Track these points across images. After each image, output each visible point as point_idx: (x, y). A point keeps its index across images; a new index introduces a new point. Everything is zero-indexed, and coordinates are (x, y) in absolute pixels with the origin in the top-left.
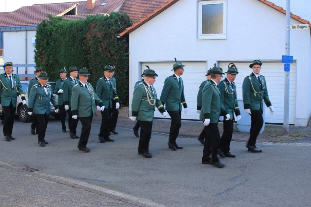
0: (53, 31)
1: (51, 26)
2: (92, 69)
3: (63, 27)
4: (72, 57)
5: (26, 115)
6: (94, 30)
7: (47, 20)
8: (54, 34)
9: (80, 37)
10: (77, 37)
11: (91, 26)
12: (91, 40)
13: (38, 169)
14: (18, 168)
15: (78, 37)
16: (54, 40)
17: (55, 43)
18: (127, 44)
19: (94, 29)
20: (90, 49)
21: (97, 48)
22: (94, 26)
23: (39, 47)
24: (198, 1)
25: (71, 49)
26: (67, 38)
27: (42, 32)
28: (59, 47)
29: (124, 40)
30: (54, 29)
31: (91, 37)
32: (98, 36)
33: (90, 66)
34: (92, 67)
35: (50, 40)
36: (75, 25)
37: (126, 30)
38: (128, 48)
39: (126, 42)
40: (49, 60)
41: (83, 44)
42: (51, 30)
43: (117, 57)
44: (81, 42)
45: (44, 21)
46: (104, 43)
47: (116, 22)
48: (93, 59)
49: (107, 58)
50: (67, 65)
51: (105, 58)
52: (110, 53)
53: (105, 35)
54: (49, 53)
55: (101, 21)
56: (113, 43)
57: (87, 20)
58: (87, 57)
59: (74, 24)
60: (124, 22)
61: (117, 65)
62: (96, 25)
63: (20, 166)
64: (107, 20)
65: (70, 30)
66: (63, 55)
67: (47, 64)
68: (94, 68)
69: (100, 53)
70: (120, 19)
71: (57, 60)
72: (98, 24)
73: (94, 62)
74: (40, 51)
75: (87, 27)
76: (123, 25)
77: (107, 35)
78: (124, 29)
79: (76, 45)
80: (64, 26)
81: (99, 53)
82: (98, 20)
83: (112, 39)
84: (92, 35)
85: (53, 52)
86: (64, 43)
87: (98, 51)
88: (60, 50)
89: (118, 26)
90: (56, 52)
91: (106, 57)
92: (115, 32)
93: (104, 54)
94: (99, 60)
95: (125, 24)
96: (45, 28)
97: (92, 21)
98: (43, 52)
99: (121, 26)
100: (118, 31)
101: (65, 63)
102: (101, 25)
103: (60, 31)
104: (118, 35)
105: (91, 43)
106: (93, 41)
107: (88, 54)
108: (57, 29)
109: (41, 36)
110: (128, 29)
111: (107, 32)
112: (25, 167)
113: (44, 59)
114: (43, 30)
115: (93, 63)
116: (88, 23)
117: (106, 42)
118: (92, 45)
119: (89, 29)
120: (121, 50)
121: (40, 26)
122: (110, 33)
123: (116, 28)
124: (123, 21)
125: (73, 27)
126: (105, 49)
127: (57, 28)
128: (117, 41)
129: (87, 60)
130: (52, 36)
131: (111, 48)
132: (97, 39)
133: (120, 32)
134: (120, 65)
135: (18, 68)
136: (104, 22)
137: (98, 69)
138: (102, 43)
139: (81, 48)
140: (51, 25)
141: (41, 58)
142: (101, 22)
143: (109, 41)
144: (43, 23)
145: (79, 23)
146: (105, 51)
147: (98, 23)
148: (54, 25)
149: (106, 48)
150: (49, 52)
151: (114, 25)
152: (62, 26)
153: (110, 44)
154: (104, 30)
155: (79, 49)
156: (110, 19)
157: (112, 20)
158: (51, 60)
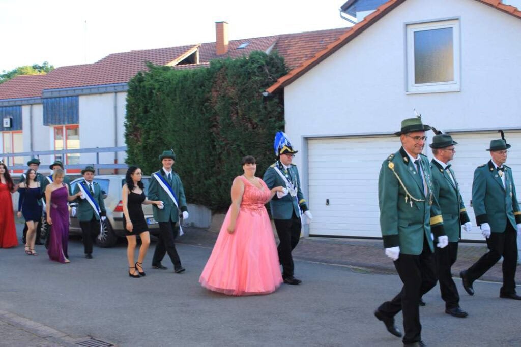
0: (154, 89)
1: (151, 82)
2: (221, 153)
3: (171, 80)
4: (187, 133)
5: (106, 235)
6: (223, 84)
7: (145, 72)
8: (156, 95)
9: (199, 97)
10: (195, 97)
11: (217, 78)
12: (218, 102)
13: (112, 344)
14: (74, 340)
15: (197, 97)
16: (156, 105)
17: (157, 110)
18: (280, 107)
19: (223, 82)
20: (217, 117)
21: (229, 116)
22: (223, 78)
23: (132, 116)
24: (407, 25)
25: (185, 118)
26: (178, 100)
27: (136, 91)
28: (164, 116)
29: (276, 100)
30: (157, 86)
31: (218, 96)
32: (230, 94)
33: (217, 146)
34: (221, 148)
35: (149, 105)
36: (191, 77)
37: (279, 82)
38: (282, 113)
39: (278, 103)
40: (149, 139)
41: (204, 110)
42: (150, 87)
43: (265, 130)
44: (201, 106)
45: (140, 74)
46: (240, 106)
47: (260, 70)
48: (223, 135)
49: (247, 132)
50: (179, 147)
51: (243, 133)
52: (251, 123)
53: (242, 92)
54: (148, 126)
55: (234, 68)
56: (256, 106)
57: (211, 67)
58: (211, 131)
59: (188, 76)
60: (274, 69)
61: (263, 143)
62: (227, 75)
63: (80, 337)
64: (244, 66)
65: (182, 86)
66: (171, 129)
67: (145, 145)
68: (224, 150)
69: (235, 124)
70: (268, 64)
71: (161, 139)
72: (229, 74)
73: (224, 140)
74: (134, 123)
75: (212, 80)
76: (272, 73)
77: (245, 91)
78: (275, 81)
79: (193, 111)
80: (173, 80)
81: (232, 123)
82: (229, 68)
83: (254, 99)
84: (220, 93)
85: (156, 125)
86: (173, 108)
87: (230, 119)
88: (167, 121)
89: (265, 75)
90: (160, 125)
91: (245, 131)
92: (259, 86)
93: (241, 126)
94: (233, 136)
95: (277, 72)
96: (142, 84)
97: (219, 69)
98: (139, 125)
99: (270, 76)
100: (264, 84)
101: (174, 143)
102: (234, 75)
103: (167, 89)
104: (265, 91)
105: (217, 107)
106: (223, 103)
107: (214, 126)
108: (161, 86)
109: (135, 98)
110: (282, 80)
111: (244, 87)
112: (88, 339)
113: (140, 136)
114: (138, 89)
115: (222, 141)
116: (213, 73)
117: (243, 104)
118: (220, 110)
119: (215, 82)
120: (270, 118)
121: (132, 81)
122: (251, 88)
123: (261, 78)
124: (273, 66)
125: (187, 81)
126: (242, 116)
127: (160, 83)
128: (263, 102)
129: (212, 136)
130: (153, 98)
131: (252, 114)
132: (229, 99)
133: (268, 85)
134: (268, 144)
135: (100, 154)
136: (240, 70)
137: (231, 152)
138: (238, 107)
139: (201, 115)
140: (152, 79)
141: (136, 136)
142: (235, 70)
143: (249, 101)
144: (139, 76)
145: (197, 74)
146: (243, 119)
147: (230, 72)
148: (157, 80)
149: (244, 115)
150: (149, 124)
151: (257, 74)
152: (169, 80)
153: (251, 107)
154: (240, 83)
155: (198, 118)
156: (249, 64)
157: (253, 66)
158: (153, 138)
